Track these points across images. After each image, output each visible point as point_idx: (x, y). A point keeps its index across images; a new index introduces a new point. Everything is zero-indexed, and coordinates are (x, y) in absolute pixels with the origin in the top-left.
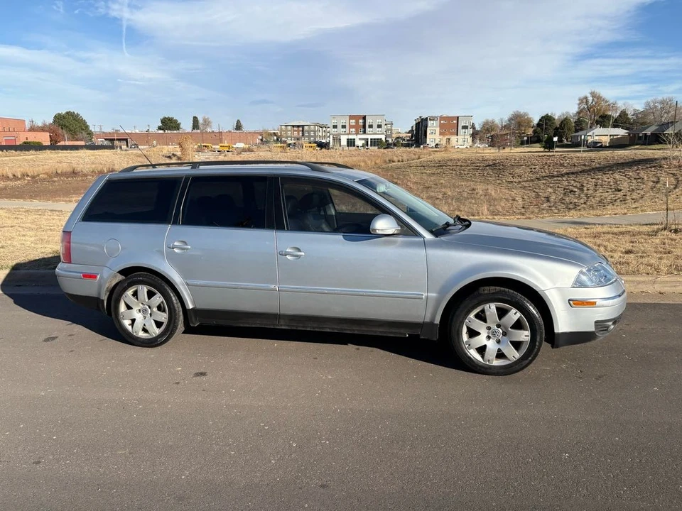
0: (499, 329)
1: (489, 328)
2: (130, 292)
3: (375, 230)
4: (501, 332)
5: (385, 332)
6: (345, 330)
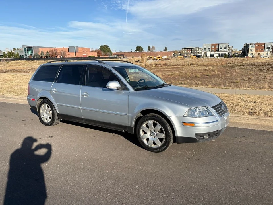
0: (154, 132)
1: (151, 131)
2: (43, 106)
3: (108, 87)
4: (155, 133)
5: (116, 129)
6: (103, 126)
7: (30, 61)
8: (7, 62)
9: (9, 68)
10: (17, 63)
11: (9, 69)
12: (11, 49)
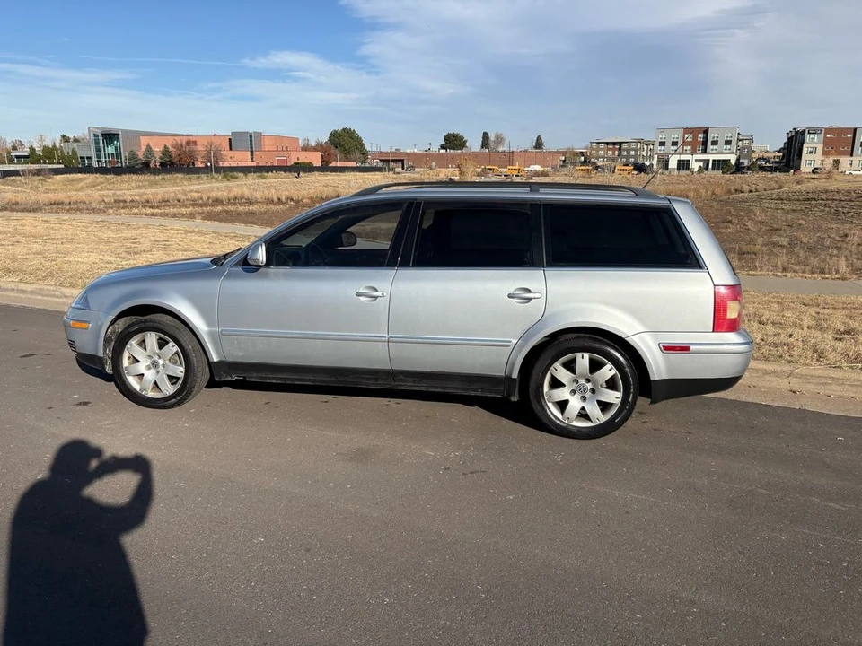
7: (112, 176)
8: (41, 177)
9: (44, 198)
10: (69, 181)
11: (47, 201)
12: (52, 139)
